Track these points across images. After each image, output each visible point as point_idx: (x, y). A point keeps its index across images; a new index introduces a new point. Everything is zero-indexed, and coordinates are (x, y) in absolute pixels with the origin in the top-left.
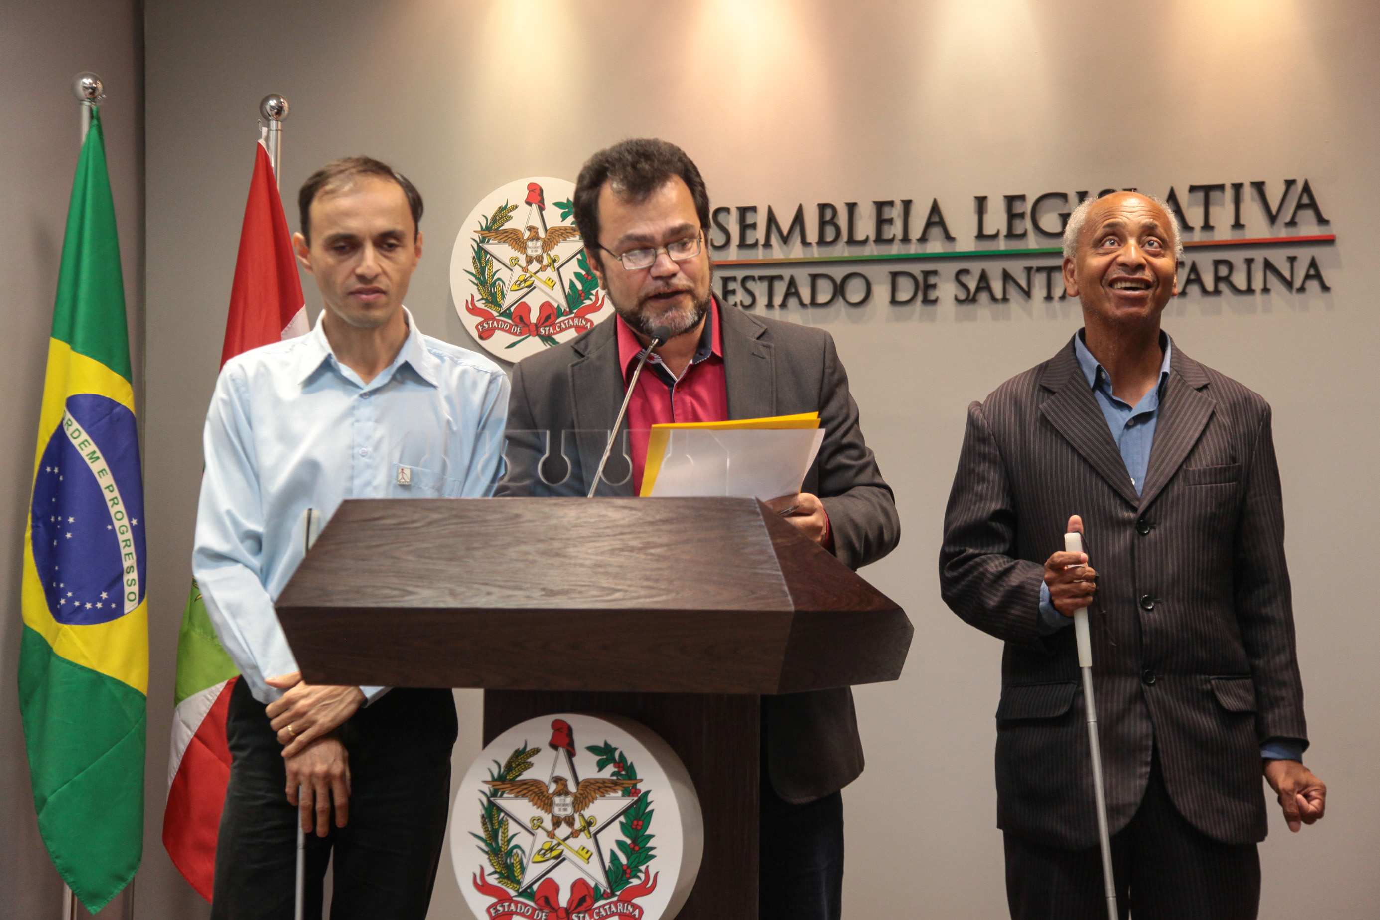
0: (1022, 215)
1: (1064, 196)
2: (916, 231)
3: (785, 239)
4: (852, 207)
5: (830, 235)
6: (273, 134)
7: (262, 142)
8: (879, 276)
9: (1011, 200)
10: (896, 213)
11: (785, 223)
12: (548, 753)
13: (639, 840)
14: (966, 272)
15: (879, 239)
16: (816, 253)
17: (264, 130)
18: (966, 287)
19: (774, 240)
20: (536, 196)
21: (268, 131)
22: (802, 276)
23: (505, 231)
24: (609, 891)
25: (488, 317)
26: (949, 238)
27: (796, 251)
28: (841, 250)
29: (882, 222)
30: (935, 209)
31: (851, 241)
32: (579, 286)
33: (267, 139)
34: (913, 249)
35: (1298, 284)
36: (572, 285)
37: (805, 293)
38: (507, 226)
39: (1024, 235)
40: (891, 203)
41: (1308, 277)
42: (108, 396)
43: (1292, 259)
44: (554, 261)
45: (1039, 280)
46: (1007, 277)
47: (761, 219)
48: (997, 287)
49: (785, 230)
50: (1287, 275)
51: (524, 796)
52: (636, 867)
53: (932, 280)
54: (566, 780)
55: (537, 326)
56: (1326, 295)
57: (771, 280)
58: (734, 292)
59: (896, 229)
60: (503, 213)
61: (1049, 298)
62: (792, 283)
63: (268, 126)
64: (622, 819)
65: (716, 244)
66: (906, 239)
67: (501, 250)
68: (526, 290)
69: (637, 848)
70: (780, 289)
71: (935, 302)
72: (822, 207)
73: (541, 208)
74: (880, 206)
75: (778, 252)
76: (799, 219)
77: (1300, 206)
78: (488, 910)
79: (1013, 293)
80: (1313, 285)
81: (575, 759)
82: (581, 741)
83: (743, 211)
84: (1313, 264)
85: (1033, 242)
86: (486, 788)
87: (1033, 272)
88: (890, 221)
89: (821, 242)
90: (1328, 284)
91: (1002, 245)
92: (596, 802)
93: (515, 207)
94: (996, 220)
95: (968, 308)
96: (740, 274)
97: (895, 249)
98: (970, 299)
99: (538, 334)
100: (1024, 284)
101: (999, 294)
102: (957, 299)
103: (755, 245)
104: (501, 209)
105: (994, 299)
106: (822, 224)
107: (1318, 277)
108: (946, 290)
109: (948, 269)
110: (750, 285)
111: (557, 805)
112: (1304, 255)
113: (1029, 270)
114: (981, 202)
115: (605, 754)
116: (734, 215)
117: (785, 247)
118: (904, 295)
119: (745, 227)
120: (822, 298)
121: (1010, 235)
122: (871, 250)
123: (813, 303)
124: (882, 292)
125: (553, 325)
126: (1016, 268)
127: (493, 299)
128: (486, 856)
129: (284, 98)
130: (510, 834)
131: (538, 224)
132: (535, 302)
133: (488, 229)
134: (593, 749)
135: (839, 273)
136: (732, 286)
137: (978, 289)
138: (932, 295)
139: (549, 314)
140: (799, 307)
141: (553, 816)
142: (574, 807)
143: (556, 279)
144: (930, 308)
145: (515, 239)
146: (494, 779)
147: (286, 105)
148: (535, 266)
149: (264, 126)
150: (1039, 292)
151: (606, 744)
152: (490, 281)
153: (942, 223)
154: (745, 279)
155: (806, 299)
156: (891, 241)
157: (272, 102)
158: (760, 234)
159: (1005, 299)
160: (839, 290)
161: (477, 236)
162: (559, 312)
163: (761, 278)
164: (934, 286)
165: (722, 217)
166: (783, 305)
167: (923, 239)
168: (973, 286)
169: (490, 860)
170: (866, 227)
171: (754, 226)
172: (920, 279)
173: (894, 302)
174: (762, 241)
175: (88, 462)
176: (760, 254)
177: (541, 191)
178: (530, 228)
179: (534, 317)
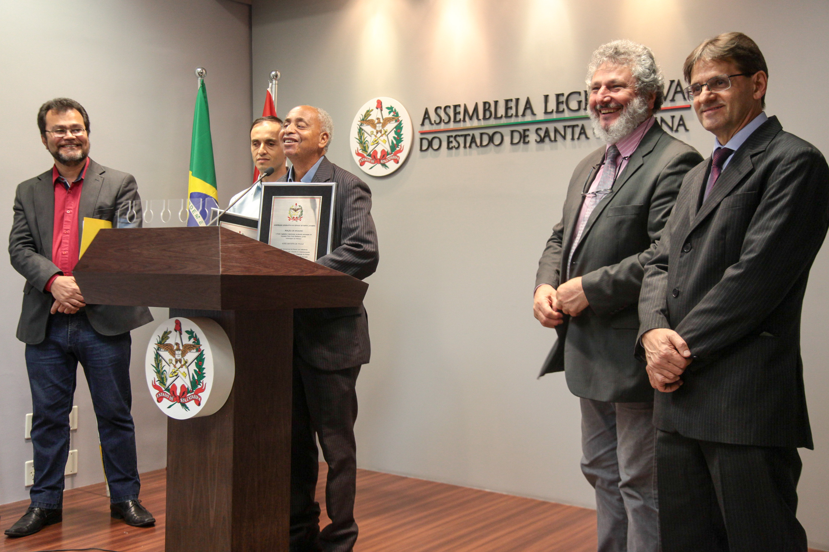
0: (562, 102)
1: (579, 93)
2: (521, 112)
3: (471, 118)
4: (496, 102)
5: (488, 115)
6: (274, 86)
7: (269, 89)
8: (506, 132)
9: (558, 96)
10: (513, 104)
11: (471, 111)
12: (174, 333)
13: (201, 370)
14: (541, 129)
15: (507, 116)
16: (483, 123)
17: (270, 84)
18: (540, 136)
19: (467, 118)
20: (379, 105)
21: (272, 85)
22: (477, 133)
23: (369, 120)
24: (191, 390)
25: (363, 157)
26: (533, 114)
27: (475, 123)
28: (492, 122)
29: (507, 108)
30: (528, 102)
31: (496, 118)
32: (395, 142)
33: (272, 88)
34: (520, 120)
35: (675, 128)
36: (392, 142)
37: (478, 141)
38: (370, 118)
39: (563, 111)
40: (511, 100)
41: (679, 125)
42: (204, 193)
43: (673, 117)
44: (386, 132)
45: (569, 131)
46: (556, 131)
47: (462, 110)
48: (552, 135)
49: (471, 113)
50: (670, 124)
51: (167, 350)
52: (200, 380)
53: (527, 133)
54: (179, 344)
55: (380, 160)
56: (687, 133)
57: (465, 136)
58: (452, 142)
59: (513, 112)
60: (368, 113)
61: (573, 139)
62: (473, 138)
63: (272, 82)
64: (196, 361)
65: (446, 121)
66: (517, 115)
67: (367, 128)
68: (376, 145)
69: (200, 373)
70: (469, 139)
71: (528, 142)
72: (485, 103)
73: (381, 110)
74: (507, 101)
75: (469, 124)
76: (476, 109)
77: (676, 92)
78: (156, 396)
79: (559, 137)
80: (681, 129)
81: (182, 336)
82: (184, 328)
83: (455, 107)
84: (681, 119)
85: (567, 114)
86: (156, 347)
87: (567, 128)
88: (511, 108)
89: (485, 118)
90: (688, 128)
91: (555, 116)
92: (188, 353)
93: (372, 110)
94: (552, 106)
95: (541, 145)
96: (454, 134)
97: (513, 120)
98: (542, 140)
99: (380, 163)
100: (563, 133)
101: (553, 138)
102: (536, 141)
103: (460, 121)
104: (368, 111)
105: (550, 140)
106: (485, 111)
107: (684, 125)
108: (533, 137)
109: (533, 128)
110: (458, 139)
111: (177, 354)
112: (677, 114)
113: (565, 127)
114: (546, 97)
115: (191, 333)
116: (452, 108)
117: (471, 121)
118: (516, 140)
119: (456, 113)
120: (485, 143)
121: (558, 111)
122: (504, 121)
123: (481, 145)
124: (507, 139)
125: (385, 159)
126: (560, 126)
127: (364, 149)
128: (156, 374)
129: (279, 72)
130: (163, 365)
131: (380, 117)
132: (379, 149)
133: (363, 120)
134: (187, 332)
135: (491, 132)
136: (451, 139)
137: (545, 137)
138: (527, 141)
139: (384, 154)
140: (476, 147)
141: (176, 359)
142: (182, 355)
143: (386, 139)
144: (526, 146)
145: (372, 123)
146: (158, 343)
147: (279, 74)
148: (379, 134)
149: (270, 83)
150: (569, 136)
151: (191, 330)
152: (364, 142)
153: (531, 108)
154: (456, 136)
155: (479, 144)
156: (511, 116)
157: (273, 73)
158: (461, 116)
159: (555, 140)
160: (491, 139)
161: (359, 123)
162: (387, 154)
163: (462, 136)
164: (528, 136)
165: (448, 109)
166: (470, 147)
167: (524, 115)
168: (542, 135)
169: (157, 375)
170: (501, 111)
171: (459, 113)
172: (522, 133)
173: (512, 143)
174: (462, 119)
175: (196, 218)
176: (461, 125)
177: (381, 103)
178: (378, 119)
179: (379, 156)
